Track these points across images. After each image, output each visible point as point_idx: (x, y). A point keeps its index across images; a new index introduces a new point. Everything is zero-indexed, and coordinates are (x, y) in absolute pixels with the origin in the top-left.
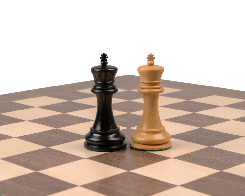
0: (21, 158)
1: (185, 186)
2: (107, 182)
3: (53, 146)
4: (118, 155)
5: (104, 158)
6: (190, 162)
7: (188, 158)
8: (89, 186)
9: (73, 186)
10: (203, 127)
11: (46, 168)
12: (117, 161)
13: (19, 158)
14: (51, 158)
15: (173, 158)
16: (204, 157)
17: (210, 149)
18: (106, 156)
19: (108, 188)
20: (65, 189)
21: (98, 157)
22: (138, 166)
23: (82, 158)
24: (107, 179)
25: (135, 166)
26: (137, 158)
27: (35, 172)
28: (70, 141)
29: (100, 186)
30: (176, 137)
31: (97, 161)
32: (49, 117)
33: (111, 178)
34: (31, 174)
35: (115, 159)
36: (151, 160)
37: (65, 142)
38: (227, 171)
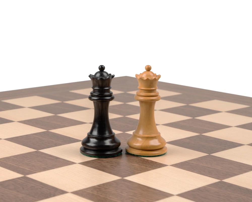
0: (9, 161)
1: (182, 195)
2: (100, 189)
3: (43, 149)
4: (112, 160)
5: (97, 164)
6: (188, 171)
7: (186, 166)
8: (80, 193)
9: (63, 192)
10: (203, 133)
11: (35, 173)
12: (110, 167)
13: (6, 161)
14: (41, 162)
15: (170, 165)
16: (203, 165)
17: (210, 157)
18: (99, 161)
19: (101, 196)
20: (54, 195)
21: (90, 163)
22: (133, 173)
23: (73, 163)
24: (99, 186)
25: (130, 173)
26: (132, 164)
27: (24, 176)
28: (61, 145)
29: (91, 193)
30: (174, 143)
31: (89, 167)
32: (40, 118)
33: (104, 184)
34: (18, 178)
35: (108, 165)
36: (146, 167)
37: (56, 145)
38: (227, 180)
